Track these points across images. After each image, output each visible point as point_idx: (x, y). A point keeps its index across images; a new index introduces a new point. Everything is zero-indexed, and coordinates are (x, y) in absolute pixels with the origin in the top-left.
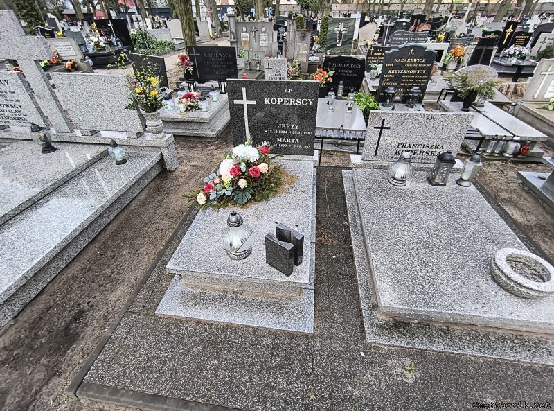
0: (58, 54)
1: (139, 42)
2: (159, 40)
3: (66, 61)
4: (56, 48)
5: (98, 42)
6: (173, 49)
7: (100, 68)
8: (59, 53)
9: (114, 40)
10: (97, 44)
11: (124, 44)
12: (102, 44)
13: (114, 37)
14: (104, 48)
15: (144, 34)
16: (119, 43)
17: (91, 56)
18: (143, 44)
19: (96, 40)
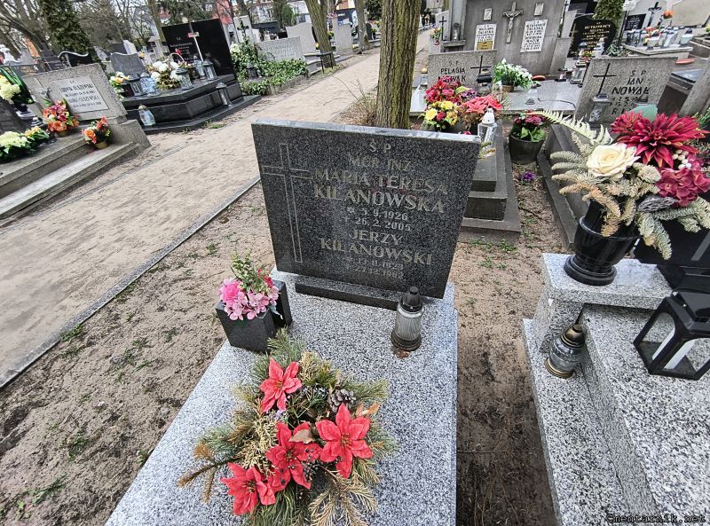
0: (68, 108)
1: (244, 67)
2: (279, 60)
3: (88, 122)
4: (63, 94)
5: (168, 72)
6: (305, 74)
7: (168, 131)
8: (71, 104)
9: (200, 64)
10: (165, 76)
11: (218, 72)
12: (174, 76)
13: (199, 58)
14: (177, 84)
15: (252, 52)
16: (209, 70)
17: (151, 104)
18: (251, 69)
19: (162, 67)
